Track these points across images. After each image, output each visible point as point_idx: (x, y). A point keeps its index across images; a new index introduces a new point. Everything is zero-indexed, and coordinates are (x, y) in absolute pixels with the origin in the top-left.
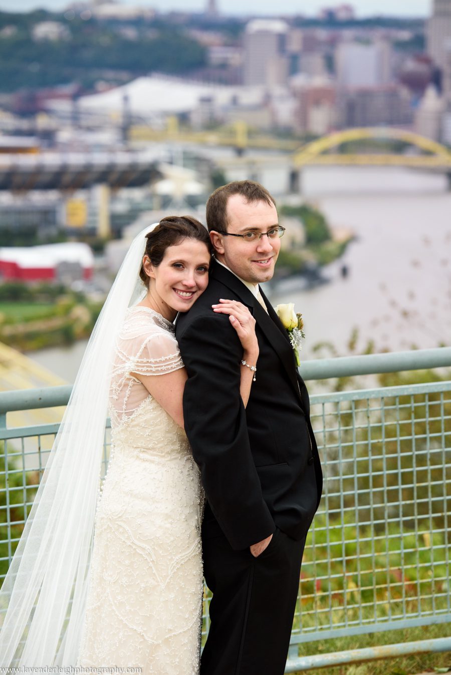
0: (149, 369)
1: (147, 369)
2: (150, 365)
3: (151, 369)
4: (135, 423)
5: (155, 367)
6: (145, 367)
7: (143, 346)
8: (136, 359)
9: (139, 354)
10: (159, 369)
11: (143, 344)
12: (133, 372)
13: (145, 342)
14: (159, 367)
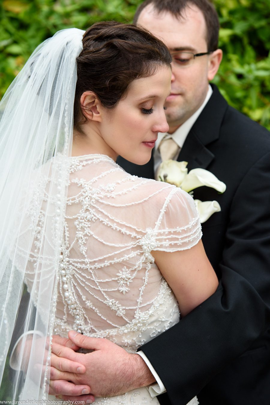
0: (173, 242)
1: (170, 243)
2: (174, 236)
3: (176, 242)
4: (153, 319)
5: (182, 239)
6: (167, 241)
7: (163, 211)
8: (156, 231)
9: (158, 223)
10: (186, 240)
11: (164, 207)
12: (155, 250)
13: (165, 205)
14: (186, 237)
